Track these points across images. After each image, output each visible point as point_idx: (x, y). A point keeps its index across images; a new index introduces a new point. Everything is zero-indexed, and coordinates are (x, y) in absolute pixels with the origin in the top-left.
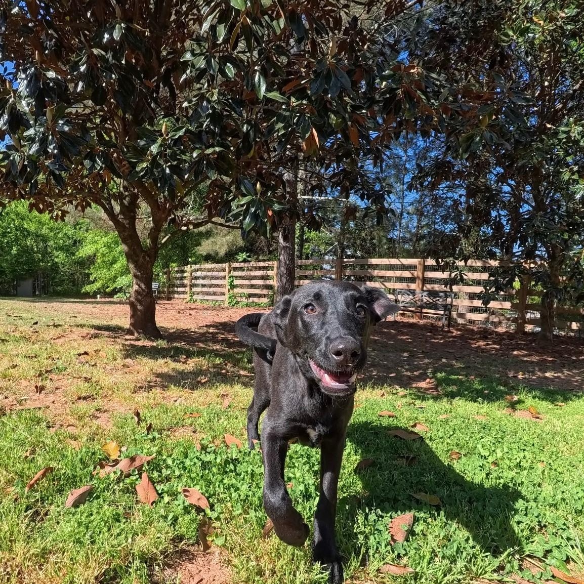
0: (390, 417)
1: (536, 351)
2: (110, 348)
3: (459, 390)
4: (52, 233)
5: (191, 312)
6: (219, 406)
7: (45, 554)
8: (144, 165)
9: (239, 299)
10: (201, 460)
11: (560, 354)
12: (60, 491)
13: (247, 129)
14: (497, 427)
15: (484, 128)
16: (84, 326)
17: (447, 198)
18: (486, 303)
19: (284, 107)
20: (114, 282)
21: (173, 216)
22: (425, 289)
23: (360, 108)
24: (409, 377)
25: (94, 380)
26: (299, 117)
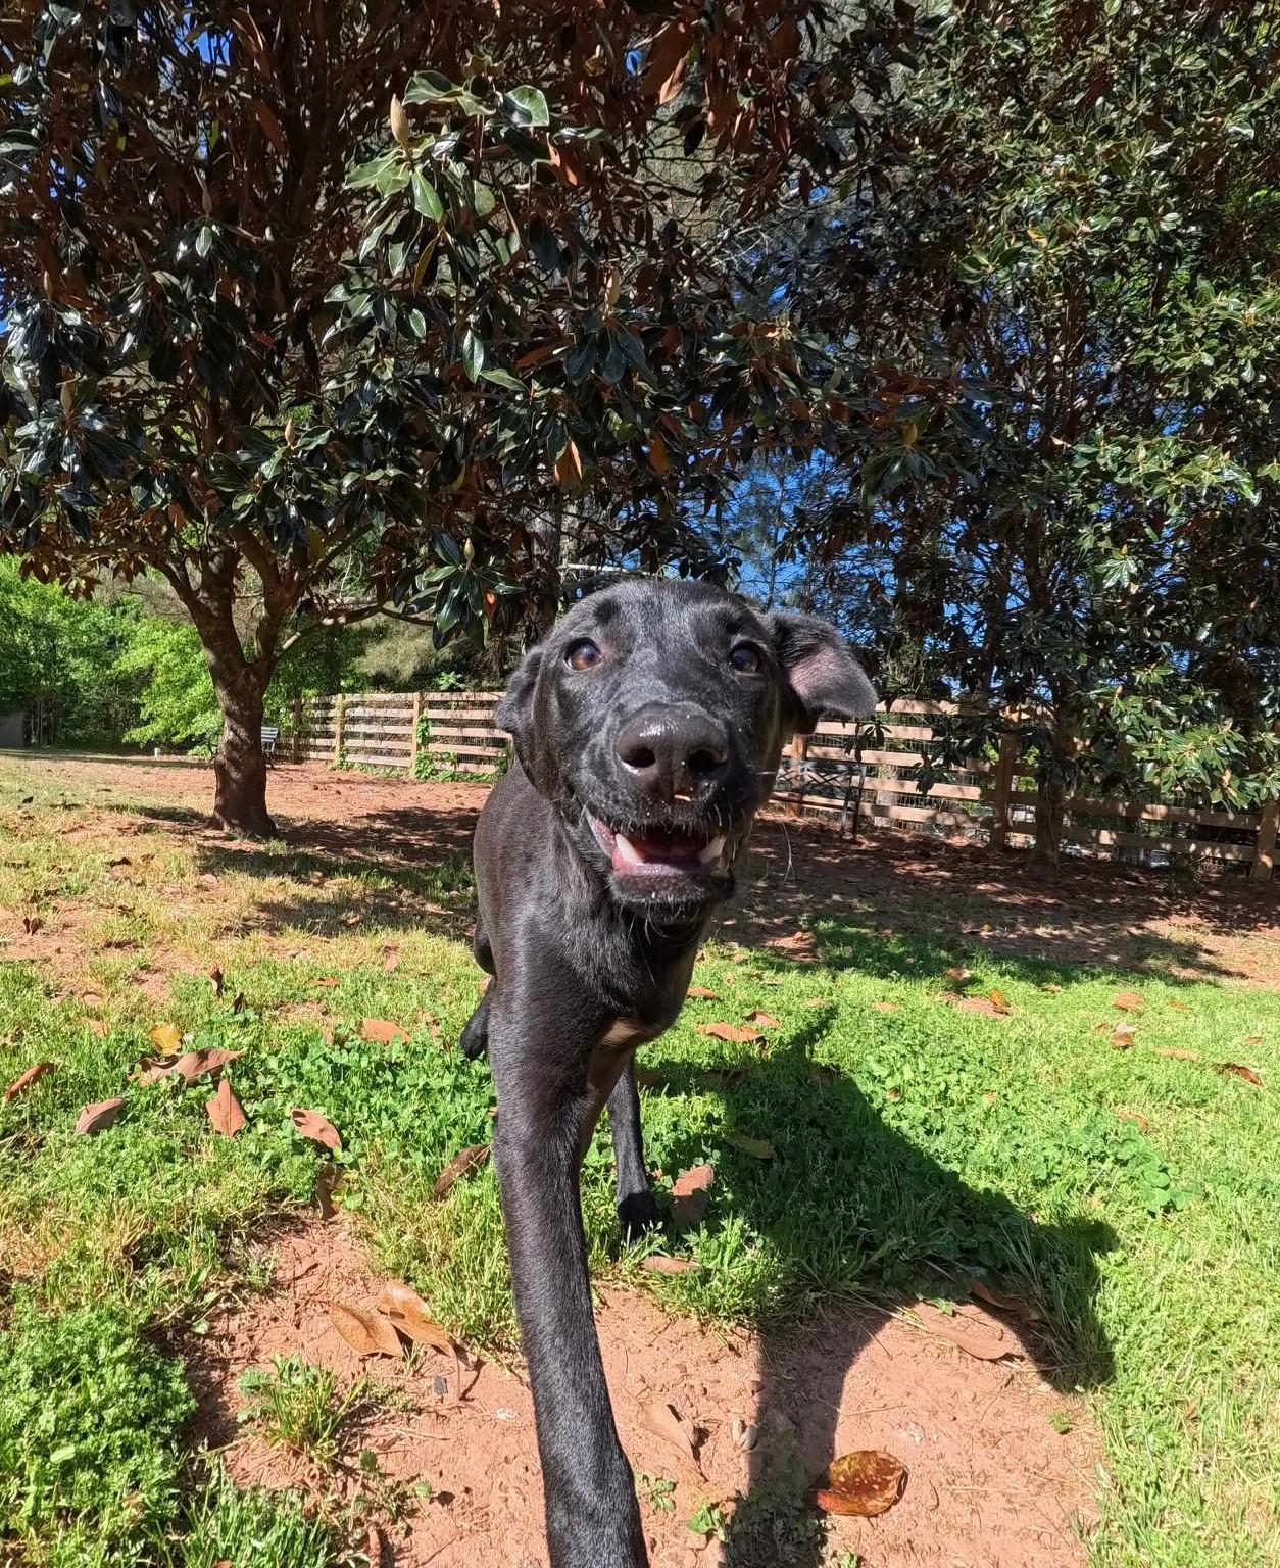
0: (706, 999)
1: (1022, 885)
2: (172, 852)
3: (855, 957)
4: (67, 622)
5: (341, 788)
6: (376, 968)
7: (35, 1205)
8: (248, 499)
9: (438, 765)
10: (331, 1061)
11: (1071, 893)
12: (67, 1106)
13: (452, 434)
14: (916, 1026)
15: (909, 447)
16: (125, 808)
17: (862, 575)
18: (924, 786)
19: (518, 398)
20: (189, 723)
21: (307, 596)
22: (809, 755)
23: (670, 402)
24: (763, 928)
25: (138, 911)
26: (546, 419)
